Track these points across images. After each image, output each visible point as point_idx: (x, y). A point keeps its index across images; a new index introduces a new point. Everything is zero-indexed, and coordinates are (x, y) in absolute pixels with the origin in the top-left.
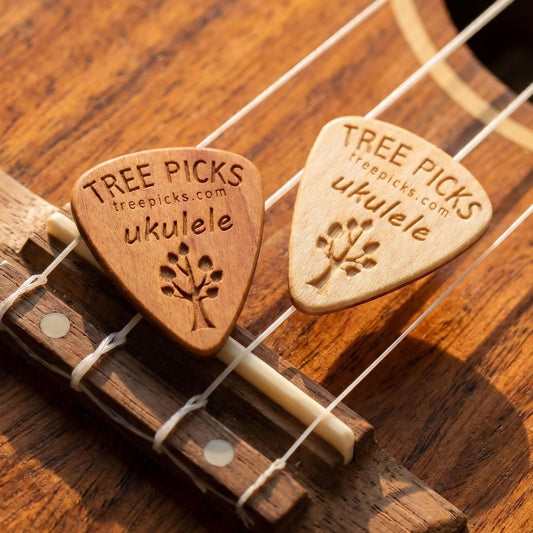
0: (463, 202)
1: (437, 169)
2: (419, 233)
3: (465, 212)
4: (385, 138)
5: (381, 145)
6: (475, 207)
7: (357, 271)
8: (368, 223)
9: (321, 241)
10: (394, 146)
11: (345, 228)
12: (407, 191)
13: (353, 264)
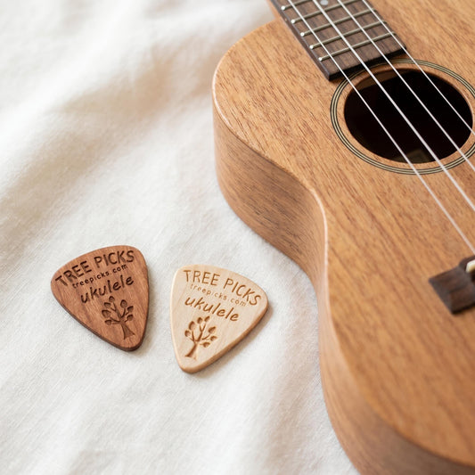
0: (251, 297)
1: (235, 283)
2: (234, 317)
3: (253, 302)
4: (205, 273)
5: (204, 277)
6: (258, 298)
7: (209, 344)
8: (207, 318)
9: (186, 333)
10: (211, 276)
11: (196, 323)
12: (223, 297)
13: (205, 341)
